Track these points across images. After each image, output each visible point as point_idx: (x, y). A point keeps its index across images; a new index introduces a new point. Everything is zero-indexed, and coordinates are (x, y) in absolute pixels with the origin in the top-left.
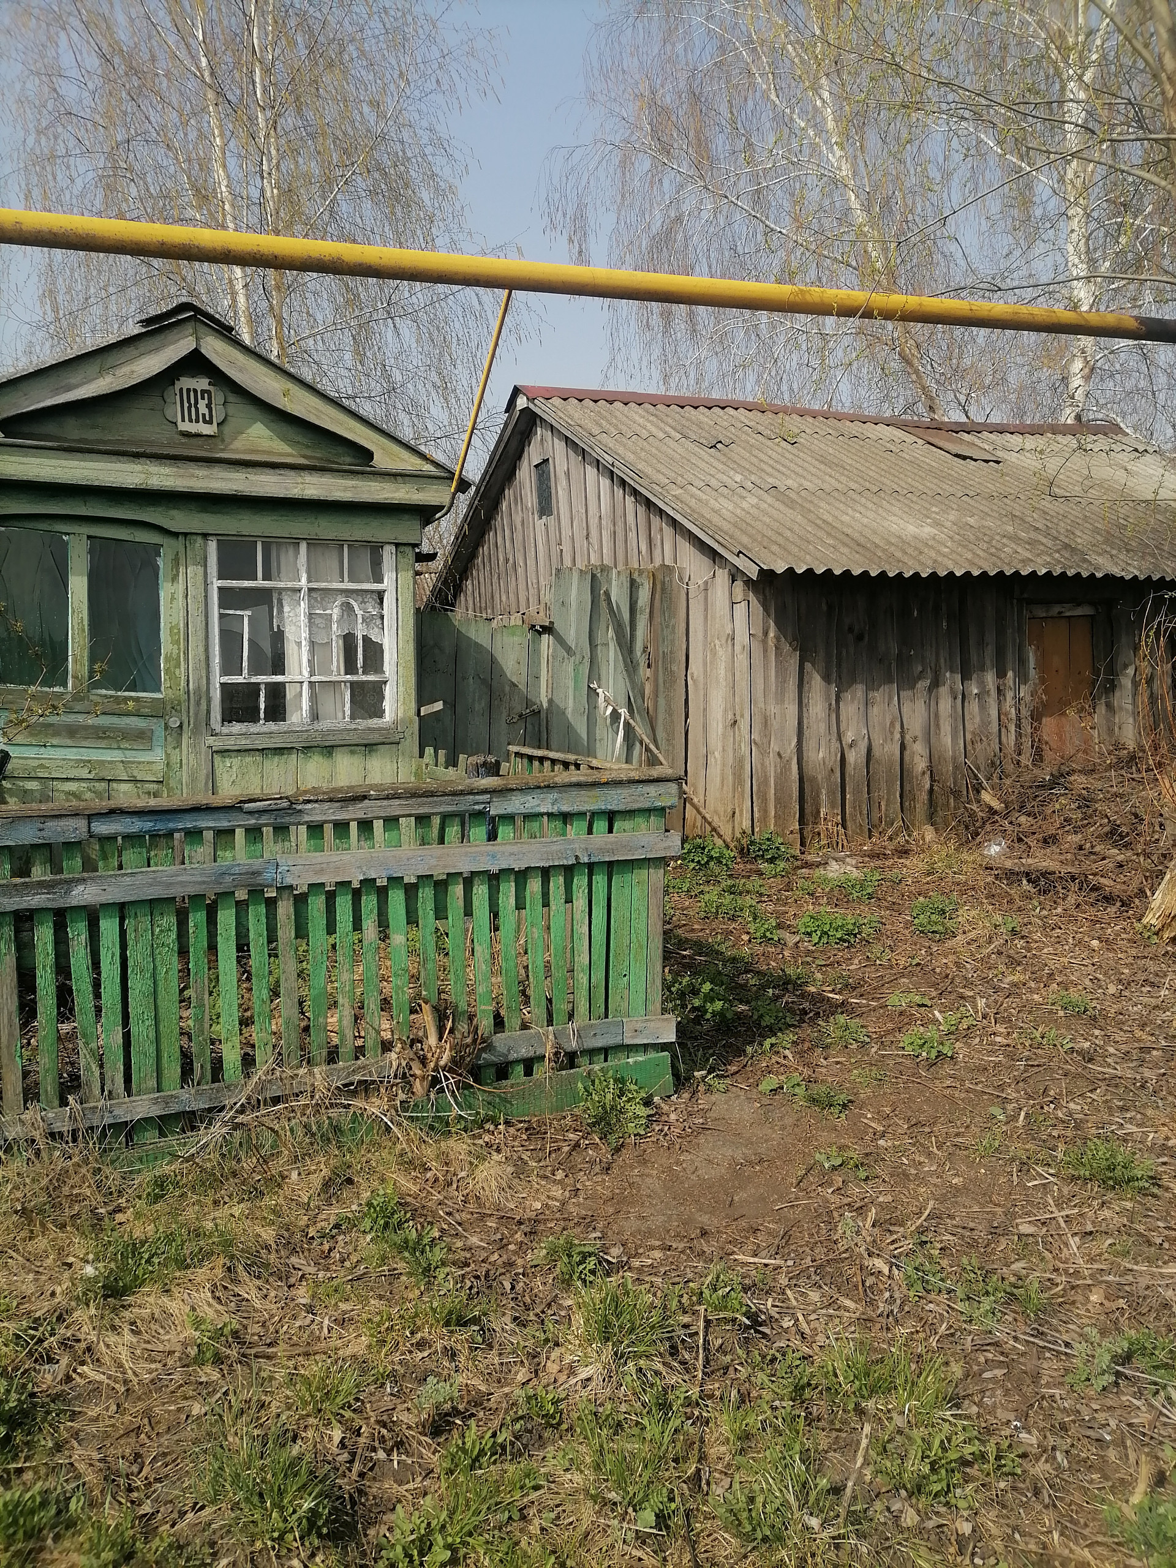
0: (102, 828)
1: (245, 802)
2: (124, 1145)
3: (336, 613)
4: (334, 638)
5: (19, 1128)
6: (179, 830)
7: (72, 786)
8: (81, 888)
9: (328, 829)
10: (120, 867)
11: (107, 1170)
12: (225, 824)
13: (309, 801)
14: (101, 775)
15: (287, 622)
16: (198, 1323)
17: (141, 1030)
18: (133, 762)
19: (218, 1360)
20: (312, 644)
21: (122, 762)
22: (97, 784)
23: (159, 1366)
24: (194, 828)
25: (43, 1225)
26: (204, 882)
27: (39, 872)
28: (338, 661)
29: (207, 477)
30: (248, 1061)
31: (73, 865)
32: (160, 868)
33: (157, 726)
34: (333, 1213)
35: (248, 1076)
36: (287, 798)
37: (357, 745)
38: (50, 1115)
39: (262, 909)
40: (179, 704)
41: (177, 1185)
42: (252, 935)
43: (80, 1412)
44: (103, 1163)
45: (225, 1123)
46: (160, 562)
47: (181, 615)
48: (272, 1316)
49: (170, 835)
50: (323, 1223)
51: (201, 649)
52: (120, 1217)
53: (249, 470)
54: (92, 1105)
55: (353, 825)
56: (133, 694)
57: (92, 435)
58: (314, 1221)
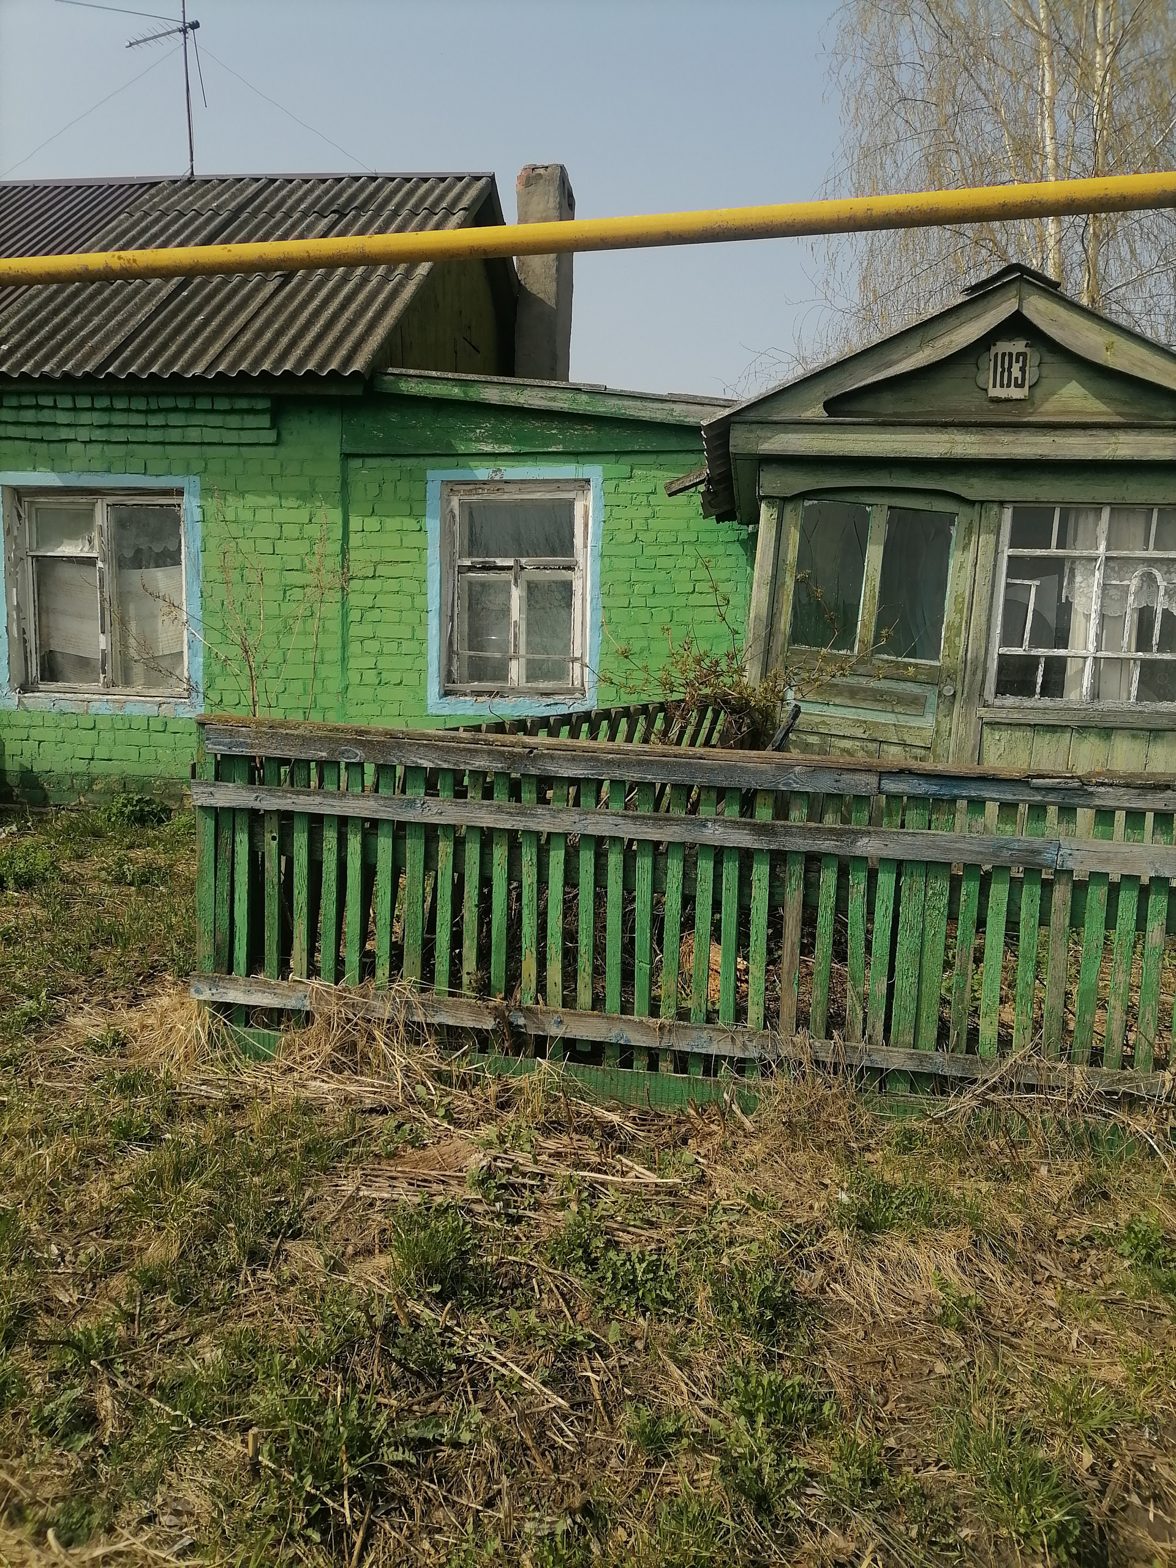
0: (892, 786)
1: (1033, 777)
2: (877, 1090)
3: (1134, 584)
4: (1128, 611)
5: (790, 1048)
6: (963, 798)
7: (847, 744)
8: (866, 840)
9: (1120, 816)
10: (903, 826)
11: (862, 1109)
12: (1009, 797)
13: (1103, 784)
14: (875, 736)
15: (1077, 592)
16: (944, 1285)
17: (904, 984)
18: (905, 727)
19: (962, 1329)
20: (1103, 617)
21: (895, 725)
22: (869, 744)
23: (905, 1311)
24: (979, 796)
25: (804, 1142)
26: (981, 853)
27: (830, 820)
28: (1130, 636)
29: (1013, 442)
30: (1004, 1042)
31: (860, 818)
32: (941, 832)
33: (931, 694)
34: (1084, 1223)
35: (1003, 1056)
36: (1078, 777)
37: (1142, 729)
38: (817, 1044)
39: (1037, 890)
40: (955, 673)
41: (924, 1142)
42: (1023, 915)
43: (832, 1325)
44: (858, 1101)
45: (976, 1097)
46: (953, 531)
47: (968, 583)
48: (1016, 1306)
49: (953, 800)
50: (1073, 1230)
51: (984, 619)
52: (868, 1156)
53: (1058, 433)
54: (853, 1044)
55: (1150, 817)
56: (912, 660)
57: (905, 408)
58: (1063, 1224)
